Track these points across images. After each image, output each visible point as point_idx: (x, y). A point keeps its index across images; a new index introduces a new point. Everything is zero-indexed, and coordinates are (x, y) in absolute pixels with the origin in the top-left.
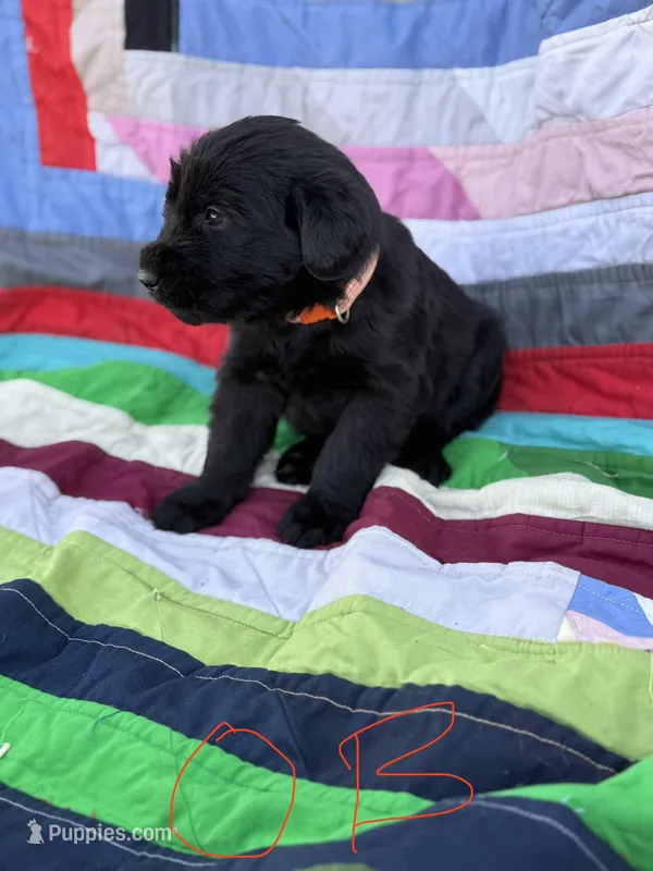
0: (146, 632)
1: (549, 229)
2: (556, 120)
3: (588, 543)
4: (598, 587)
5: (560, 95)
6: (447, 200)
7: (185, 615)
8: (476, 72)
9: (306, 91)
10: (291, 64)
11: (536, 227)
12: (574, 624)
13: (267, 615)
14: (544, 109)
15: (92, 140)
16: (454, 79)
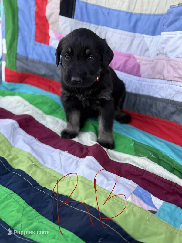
0: (27, 173)
1: (153, 84)
2: (161, 55)
3: (144, 176)
4: (142, 190)
5: (163, 48)
6: (135, 70)
7: (38, 171)
8: (149, 36)
9: (106, 33)
10: (104, 25)
11: (151, 82)
12: (132, 197)
13: (60, 174)
14: (159, 51)
15: (49, 37)
16: (143, 37)
